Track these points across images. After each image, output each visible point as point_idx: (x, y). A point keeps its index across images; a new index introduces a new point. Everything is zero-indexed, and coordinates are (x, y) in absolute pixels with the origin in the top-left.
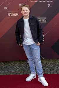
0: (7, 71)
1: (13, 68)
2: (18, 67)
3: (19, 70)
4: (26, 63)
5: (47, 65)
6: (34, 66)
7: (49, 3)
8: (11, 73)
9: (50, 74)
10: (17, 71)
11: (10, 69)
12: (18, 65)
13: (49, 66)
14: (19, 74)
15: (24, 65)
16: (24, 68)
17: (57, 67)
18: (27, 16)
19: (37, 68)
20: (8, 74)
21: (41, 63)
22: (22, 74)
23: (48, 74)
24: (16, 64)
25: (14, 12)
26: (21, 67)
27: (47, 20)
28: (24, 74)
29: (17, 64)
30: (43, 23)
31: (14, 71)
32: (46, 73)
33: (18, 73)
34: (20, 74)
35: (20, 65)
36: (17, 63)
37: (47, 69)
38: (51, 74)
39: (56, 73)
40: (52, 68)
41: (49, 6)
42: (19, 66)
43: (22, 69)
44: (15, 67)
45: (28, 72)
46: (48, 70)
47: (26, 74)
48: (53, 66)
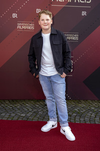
0: (13, 115)
1: (23, 111)
2: (31, 110)
3: (31, 113)
4: (42, 103)
5: (76, 109)
6: (55, 110)
7: (84, 10)
8: (19, 118)
9: (79, 122)
10: (28, 115)
11: (18, 111)
12: (30, 106)
13: (79, 110)
14: (31, 120)
15: (40, 107)
16: (39, 111)
17: (91, 112)
18: (47, 29)
19: (59, 113)
20: (16, 118)
21: (65, 106)
22: (36, 119)
23: (76, 122)
24: (27, 105)
26: (35, 110)
27: (79, 37)
28: (40, 120)
29: (28, 105)
30: (72, 43)
31: (24, 115)
32: (72, 121)
33: (30, 118)
34: (33, 119)
35: (34, 106)
37: (75, 114)
38: (80, 124)
39: (88, 123)
40: (82, 114)
41: (84, 13)
42: (32, 107)
43: (36, 113)
44: (26, 110)
46: (76, 117)
47: (42, 120)
48: (84, 111)
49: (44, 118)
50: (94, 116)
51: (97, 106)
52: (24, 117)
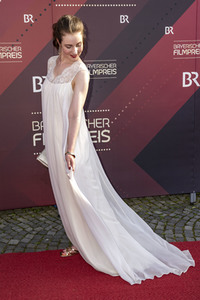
1: (13, 233)
2: (29, 229)
3: (32, 236)
4: (53, 213)
7: (124, 11)
8: (5, 249)
10: (25, 240)
11: (3, 235)
12: (27, 221)
14: (32, 251)
15: (48, 222)
16: (47, 229)
17: (155, 221)
22: (42, 248)
24: (20, 219)
25: (7, 45)
26: (38, 229)
27: (118, 68)
28: (51, 249)
29: (23, 220)
30: (105, 81)
31: (16, 242)
33: (30, 245)
34: (36, 248)
35: (36, 221)
36: (23, 215)
41: (124, 19)
42: (31, 224)
43: (43, 234)
44: (20, 230)
45: (62, 241)
47: (56, 248)
49: (60, 243)
50: (162, 228)
51: (166, 208)
52: (16, 246)
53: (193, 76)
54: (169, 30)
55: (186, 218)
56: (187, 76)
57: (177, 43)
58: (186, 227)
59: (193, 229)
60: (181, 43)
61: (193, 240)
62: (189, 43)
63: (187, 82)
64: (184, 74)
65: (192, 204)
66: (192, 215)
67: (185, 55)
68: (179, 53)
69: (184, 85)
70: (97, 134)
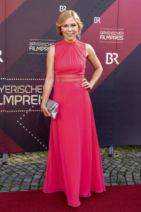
53: (114, 56)
54: (97, 20)
55: (105, 167)
56: (109, 56)
57: (103, 30)
58: (105, 174)
59: (110, 176)
60: (106, 31)
61: (109, 185)
62: (112, 31)
63: (109, 61)
64: (107, 54)
65: (110, 156)
66: (109, 165)
67: (108, 40)
68: (104, 38)
69: (107, 63)
70: (38, 98)
